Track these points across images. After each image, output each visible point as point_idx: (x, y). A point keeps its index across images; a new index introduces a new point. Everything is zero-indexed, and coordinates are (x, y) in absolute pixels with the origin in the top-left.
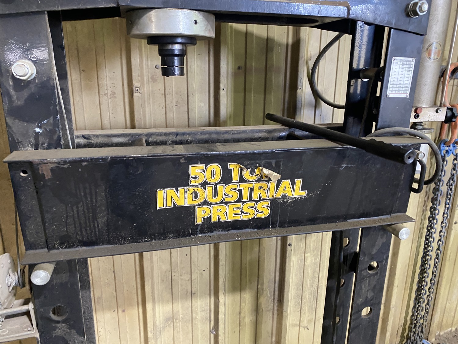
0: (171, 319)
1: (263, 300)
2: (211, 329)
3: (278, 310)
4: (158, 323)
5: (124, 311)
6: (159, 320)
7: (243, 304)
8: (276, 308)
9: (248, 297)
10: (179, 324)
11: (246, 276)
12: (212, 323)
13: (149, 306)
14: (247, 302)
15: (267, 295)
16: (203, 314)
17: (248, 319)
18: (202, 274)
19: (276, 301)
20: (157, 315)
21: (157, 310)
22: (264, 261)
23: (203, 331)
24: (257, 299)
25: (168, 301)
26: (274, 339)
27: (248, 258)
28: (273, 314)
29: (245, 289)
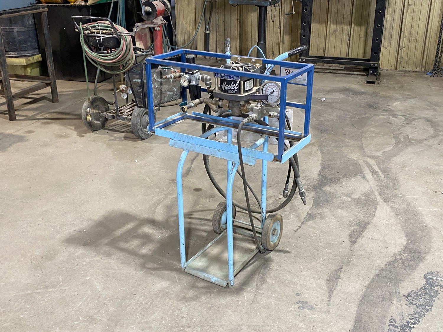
0: (335, 31)
1: (369, 31)
2: (348, 39)
4: (331, 31)
5: (321, 24)
6: (332, 30)
7: (361, 32)
9: (363, 29)
10: (338, 34)
11: (363, 20)
13: (329, 23)
14: (363, 31)
16: (347, 32)
17: (363, 39)
18: (347, 16)
20: (331, 28)
21: (331, 25)
23: (345, 39)
24: (367, 31)
25: (335, 24)
27: (365, 13)
29: (362, 25)
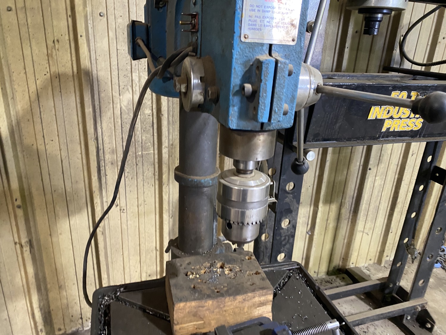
1: (343, 211)
2: (308, 231)
3: (352, 219)
7: (331, 213)
8: (351, 217)
11: (335, 192)
12: (309, 226)
14: (333, 212)
15: (347, 208)
16: (304, 219)
17: (332, 225)
18: (308, 189)
19: (352, 212)
22: (349, 181)
23: (301, 232)
24: (340, 210)
26: (346, 241)
27: (339, 178)
28: (348, 222)
29: (333, 202)
